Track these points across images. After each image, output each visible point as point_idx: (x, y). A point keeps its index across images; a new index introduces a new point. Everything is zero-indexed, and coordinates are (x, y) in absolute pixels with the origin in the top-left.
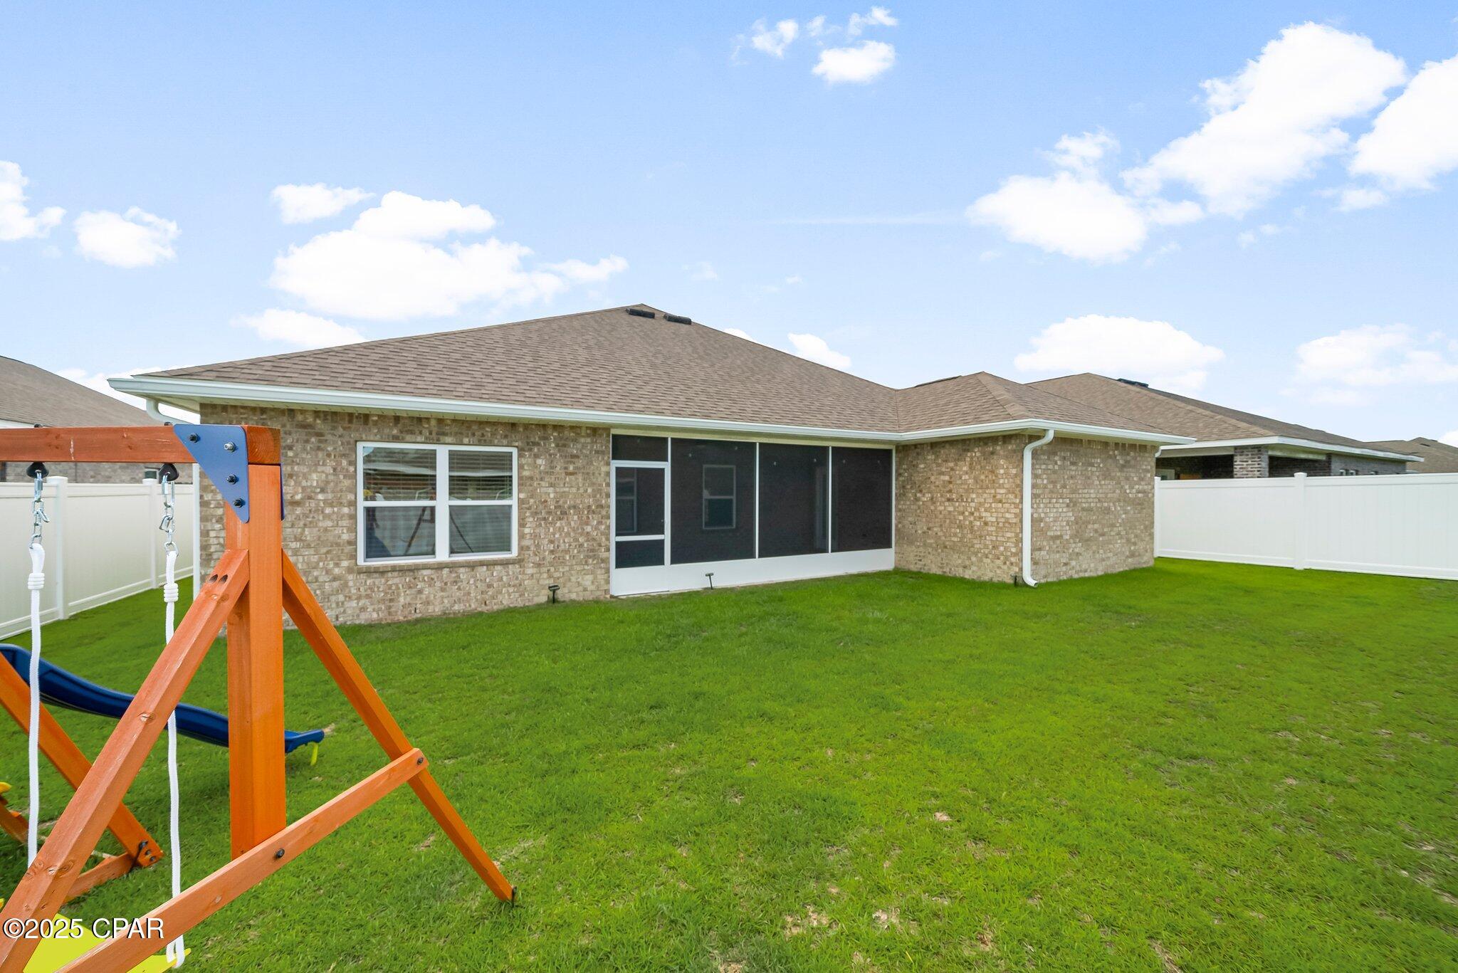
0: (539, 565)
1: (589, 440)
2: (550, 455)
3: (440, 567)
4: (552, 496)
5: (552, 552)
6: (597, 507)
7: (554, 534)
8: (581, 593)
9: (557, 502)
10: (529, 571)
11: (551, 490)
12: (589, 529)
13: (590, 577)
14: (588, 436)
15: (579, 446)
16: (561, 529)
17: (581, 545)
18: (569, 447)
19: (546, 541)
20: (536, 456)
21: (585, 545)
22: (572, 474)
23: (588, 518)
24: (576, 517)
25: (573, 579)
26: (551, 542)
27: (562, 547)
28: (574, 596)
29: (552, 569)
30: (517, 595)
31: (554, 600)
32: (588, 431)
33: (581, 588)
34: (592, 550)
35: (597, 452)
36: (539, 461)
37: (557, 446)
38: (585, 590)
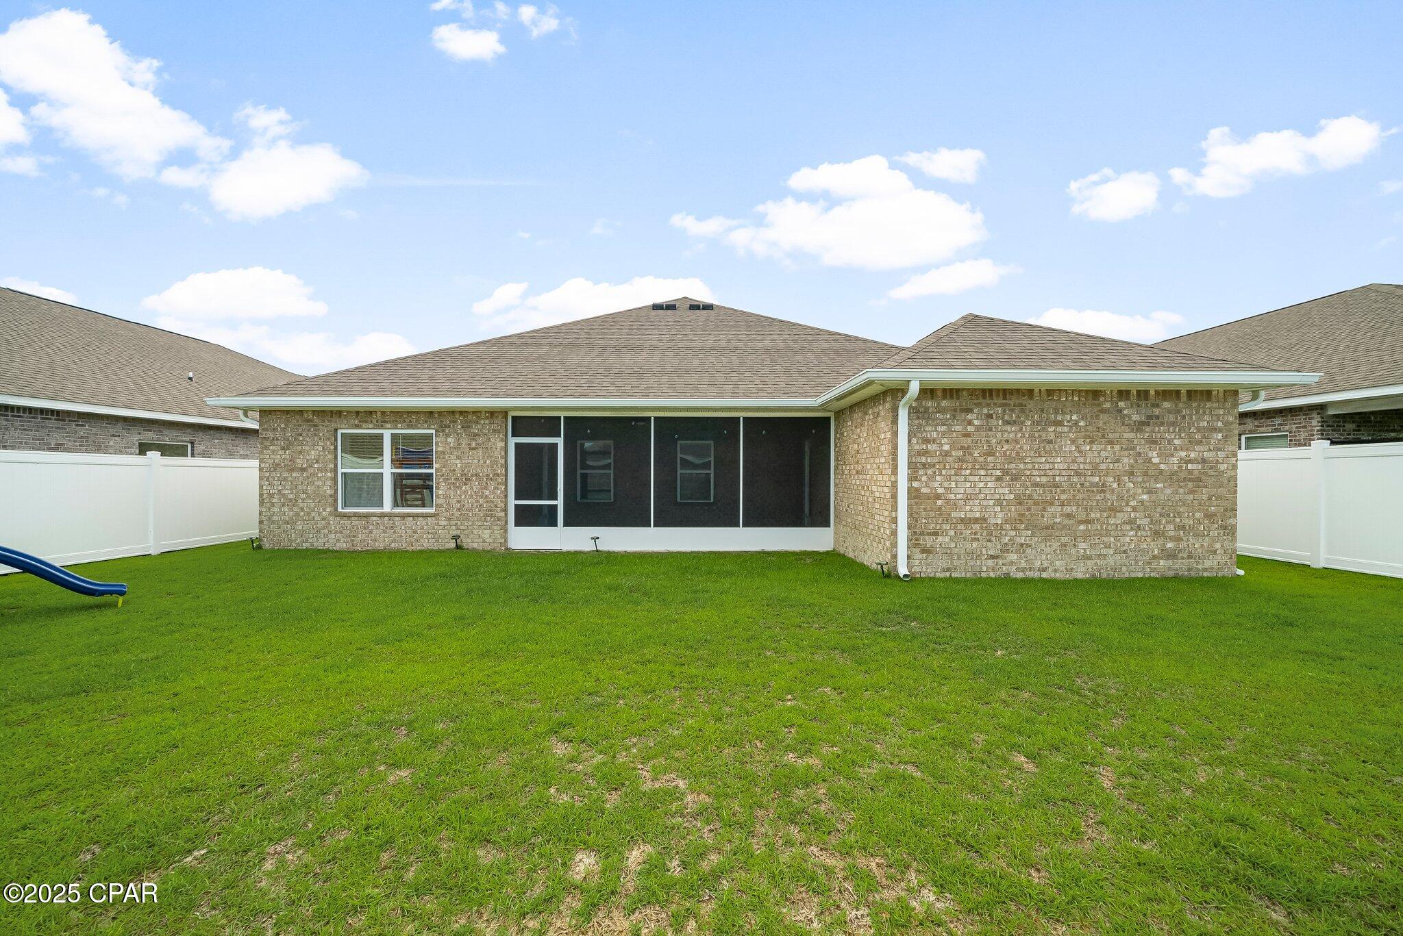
0: (449, 519)
1: (487, 421)
2: (458, 435)
3: (383, 515)
4: (459, 466)
5: (459, 509)
6: (494, 475)
7: (460, 496)
8: (481, 544)
9: (463, 471)
10: (442, 523)
11: (458, 461)
12: (487, 493)
13: (488, 532)
14: (487, 418)
15: (480, 427)
16: (466, 492)
17: (481, 506)
18: (472, 427)
19: (454, 501)
20: (448, 436)
21: (485, 506)
22: (474, 449)
23: (487, 484)
24: (477, 483)
25: (475, 532)
26: (459, 502)
27: (466, 507)
28: (475, 546)
29: (459, 523)
30: (434, 540)
31: (458, 547)
32: (487, 415)
33: (481, 540)
34: (490, 510)
35: (494, 431)
36: (449, 440)
37: (463, 427)
38: (484, 541)
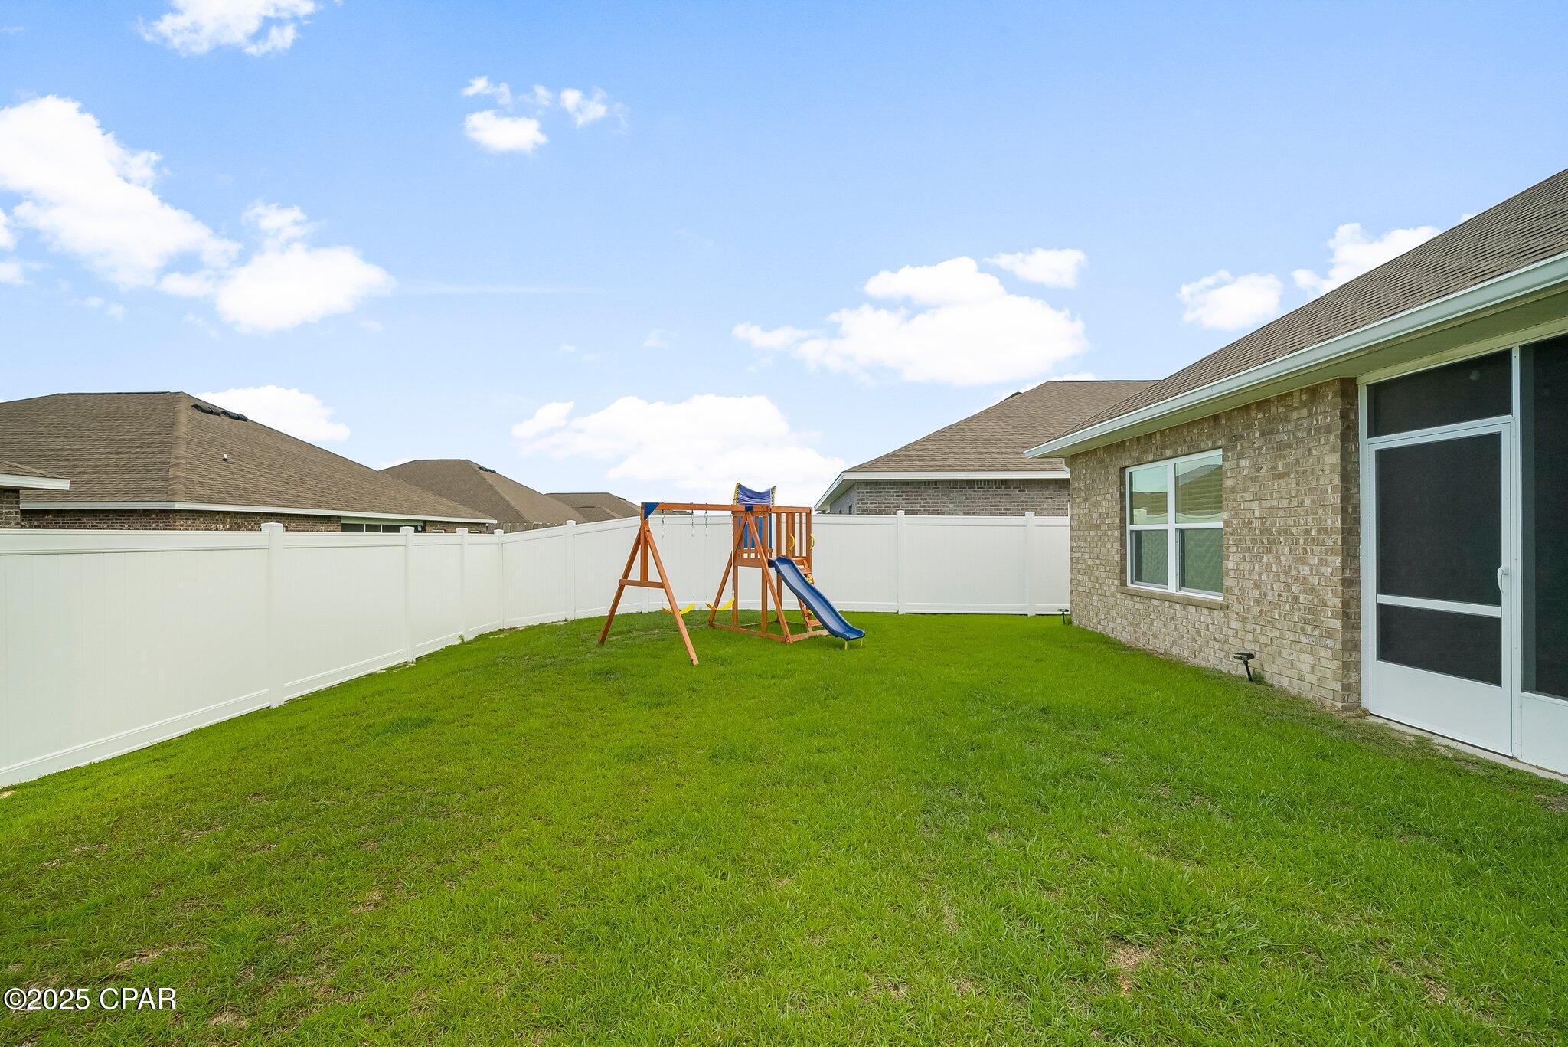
0: (1243, 619)
1: (1305, 412)
2: (1254, 451)
4: (1257, 514)
5: (1257, 601)
6: (1319, 532)
7: (1260, 574)
8: (1295, 682)
9: (1263, 523)
10: (1234, 625)
11: (1256, 505)
12: (1305, 571)
13: (1308, 658)
14: (1303, 404)
15: (1291, 427)
16: (1269, 565)
17: (1296, 598)
18: (1278, 432)
19: (1250, 584)
20: (1241, 456)
21: (1301, 600)
22: (1279, 477)
23: (1305, 550)
24: (1287, 549)
25: (1285, 653)
26: (1257, 586)
27: (1270, 597)
28: (1285, 682)
29: (1258, 630)
30: (1222, 654)
31: (1255, 678)
32: (1304, 397)
33: (1294, 674)
34: (1311, 610)
35: (1318, 430)
36: (1243, 463)
37: (1262, 434)
38: (1301, 678)
